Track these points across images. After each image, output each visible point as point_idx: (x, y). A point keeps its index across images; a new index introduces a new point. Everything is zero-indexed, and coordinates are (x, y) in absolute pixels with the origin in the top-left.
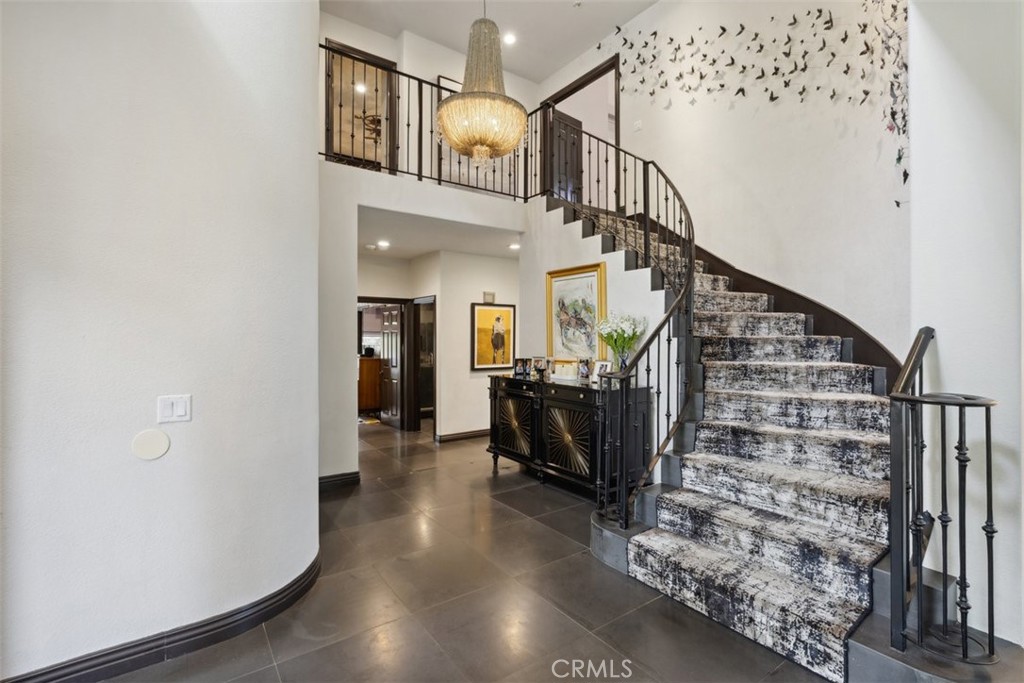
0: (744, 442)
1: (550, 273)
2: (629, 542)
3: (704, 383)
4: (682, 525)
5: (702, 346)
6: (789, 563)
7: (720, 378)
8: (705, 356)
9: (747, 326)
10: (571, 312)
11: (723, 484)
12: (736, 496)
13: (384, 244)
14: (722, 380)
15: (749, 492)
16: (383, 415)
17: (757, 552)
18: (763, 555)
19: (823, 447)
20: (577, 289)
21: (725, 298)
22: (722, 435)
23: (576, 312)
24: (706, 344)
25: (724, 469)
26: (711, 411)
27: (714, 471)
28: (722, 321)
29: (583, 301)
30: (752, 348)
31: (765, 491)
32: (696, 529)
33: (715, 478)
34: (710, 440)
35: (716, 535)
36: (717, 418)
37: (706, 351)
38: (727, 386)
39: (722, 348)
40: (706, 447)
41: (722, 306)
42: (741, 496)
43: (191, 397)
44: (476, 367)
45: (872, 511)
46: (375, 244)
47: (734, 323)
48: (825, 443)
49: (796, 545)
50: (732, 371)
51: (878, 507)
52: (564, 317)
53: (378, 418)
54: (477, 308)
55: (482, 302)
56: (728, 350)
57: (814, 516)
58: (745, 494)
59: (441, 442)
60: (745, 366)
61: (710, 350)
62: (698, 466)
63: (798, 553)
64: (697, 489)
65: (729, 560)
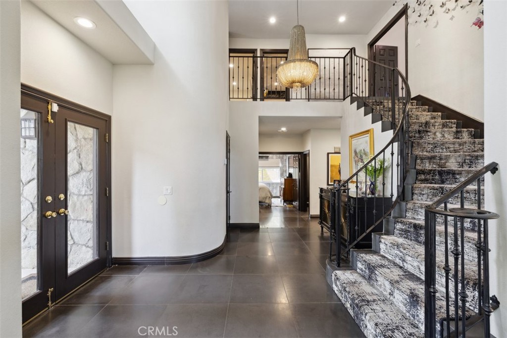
0: (420, 234)
1: (351, 137)
2: (333, 272)
3: (412, 197)
4: (365, 271)
5: (417, 175)
6: (405, 305)
7: (424, 194)
8: (419, 181)
9: (465, 162)
10: (359, 156)
11: (397, 255)
12: (403, 263)
13: (284, 129)
14: (425, 196)
15: (409, 262)
16: (293, 203)
17: (392, 295)
18: (394, 297)
19: (470, 244)
20: (361, 144)
21: (454, 144)
22: (408, 228)
23: (361, 156)
24: (420, 173)
25: (397, 246)
26: (410, 213)
27: (393, 247)
28: (441, 159)
29: (364, 150)
30: (458, 177)
31: (416, 264)
32: (370, 275)
33: (393, 251)
34: (402, 230)
35: (377, 280)
36: (414, 219)
37: (419, 178)
38: (429, 200)
39: (433, 176)
40: (400, 234)
41: (452, 149)
42: (405, 264)
43: (172, 188)
44: (330, 183)
45: (471, 289)
46: (280, 129)
47: (452, 160)
48: (472, 241)
49: (407, 295)
50: (432, 191)
51: (475, 287)
52: (356, 159)
53: (292, 204)
54: (330, 155)
55: (333, 152)
56: (437, 177)
57: (440, 285)
58: (407, 263)
59: (311, 217)
60: (442, 188)
61: (423, 177)
62: (387, 243)
63: (408, 300)
64: (386, 256)
65: (377, 295)
